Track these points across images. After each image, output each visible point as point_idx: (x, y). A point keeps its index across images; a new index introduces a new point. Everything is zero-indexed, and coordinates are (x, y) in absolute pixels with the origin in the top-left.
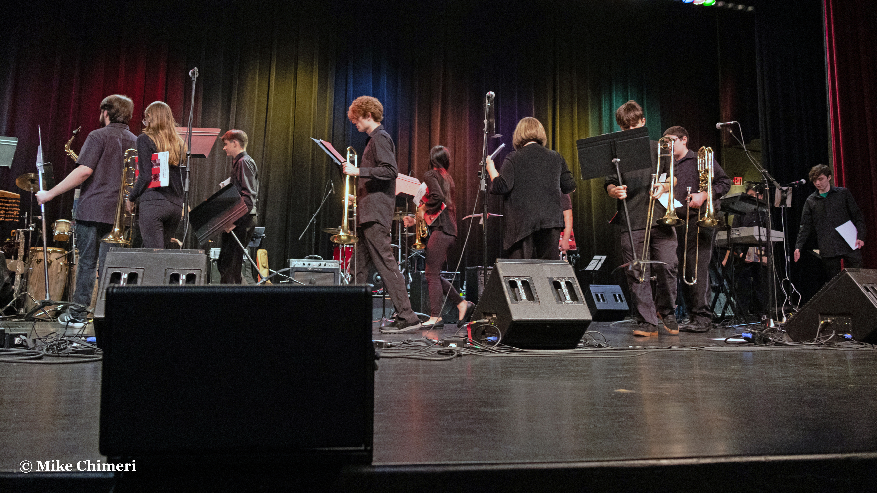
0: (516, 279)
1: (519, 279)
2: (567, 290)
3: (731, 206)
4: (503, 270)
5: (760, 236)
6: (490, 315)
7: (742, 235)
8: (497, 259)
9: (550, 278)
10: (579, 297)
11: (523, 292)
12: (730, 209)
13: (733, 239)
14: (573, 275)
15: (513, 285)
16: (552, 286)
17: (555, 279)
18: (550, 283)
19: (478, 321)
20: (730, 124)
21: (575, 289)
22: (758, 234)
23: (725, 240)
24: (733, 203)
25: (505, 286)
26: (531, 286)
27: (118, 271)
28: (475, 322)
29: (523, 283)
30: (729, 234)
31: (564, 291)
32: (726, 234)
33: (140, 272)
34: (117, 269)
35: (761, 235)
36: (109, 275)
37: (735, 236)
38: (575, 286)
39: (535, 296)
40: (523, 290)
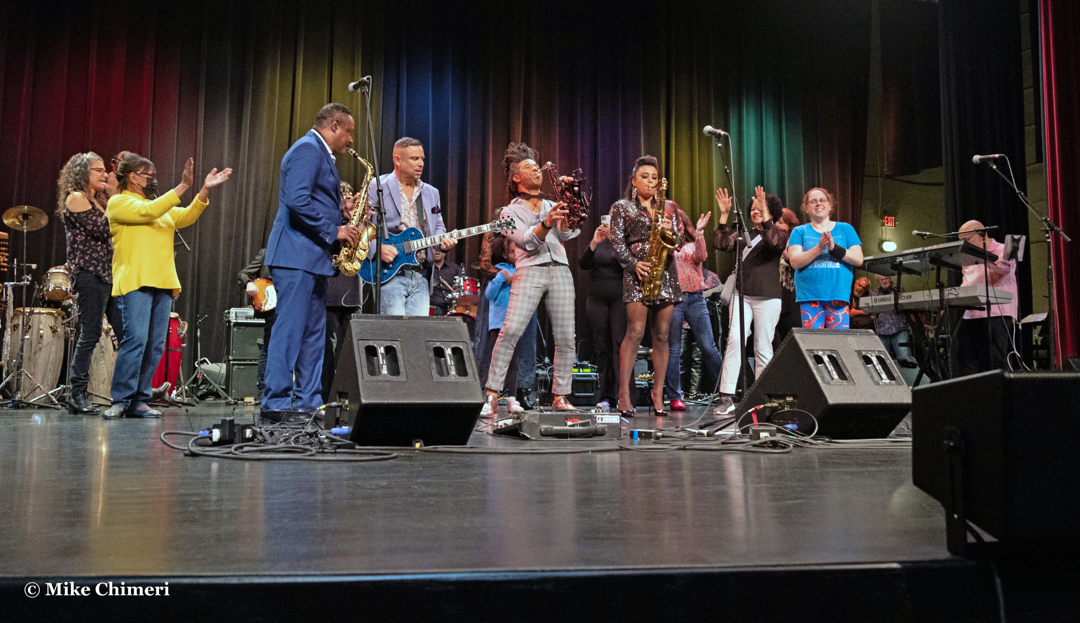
0: (820, 353)
1: (824, 354)
2: (880, 366)
3: (947, 259)
4: (803, 343)
5: (988, 297)
6: (783, 397)
7: (961, 295)
8: (793, 328)
9: (859, 352)
10: (895, 375)
11: (833, 369)
12: (943, 262)
13: (949, 299)
14: (883, 348)
15: (819, 360)
16: (863, 361)
17: (864, 353)
18: (860, 358)
19: (766, 405)
20: (994, 157)
21: (889, 366)
22: (986, 295)
23: (935, 300)
24: (951, 255)
25: (811, 362)
26: (840, 362)
27: (371, 343)
28: (762, 406)
29: (830, 357)
30: (941, 294)
31: (877, 368)
32: (938, 293)
33: (396, 345)
34: (370, 342)
35: (989, 295)
36: (363, 350)
37: (951, 297)
38: (888, 361)
39: (847, 374)
40: (832, 367)
